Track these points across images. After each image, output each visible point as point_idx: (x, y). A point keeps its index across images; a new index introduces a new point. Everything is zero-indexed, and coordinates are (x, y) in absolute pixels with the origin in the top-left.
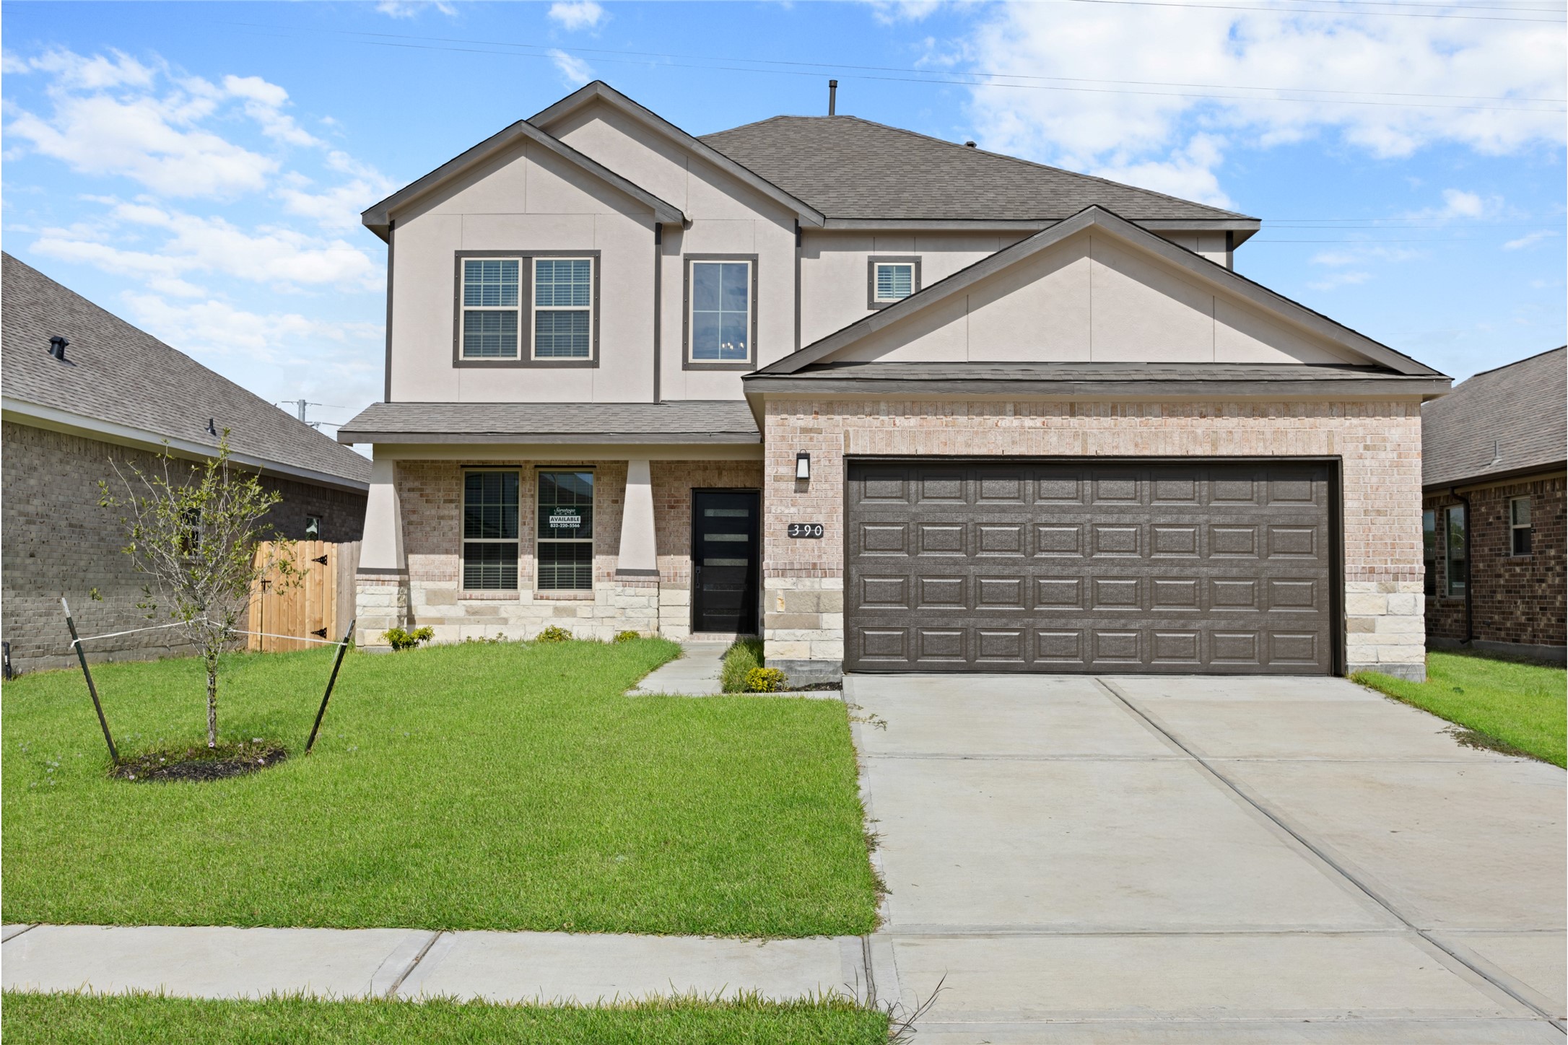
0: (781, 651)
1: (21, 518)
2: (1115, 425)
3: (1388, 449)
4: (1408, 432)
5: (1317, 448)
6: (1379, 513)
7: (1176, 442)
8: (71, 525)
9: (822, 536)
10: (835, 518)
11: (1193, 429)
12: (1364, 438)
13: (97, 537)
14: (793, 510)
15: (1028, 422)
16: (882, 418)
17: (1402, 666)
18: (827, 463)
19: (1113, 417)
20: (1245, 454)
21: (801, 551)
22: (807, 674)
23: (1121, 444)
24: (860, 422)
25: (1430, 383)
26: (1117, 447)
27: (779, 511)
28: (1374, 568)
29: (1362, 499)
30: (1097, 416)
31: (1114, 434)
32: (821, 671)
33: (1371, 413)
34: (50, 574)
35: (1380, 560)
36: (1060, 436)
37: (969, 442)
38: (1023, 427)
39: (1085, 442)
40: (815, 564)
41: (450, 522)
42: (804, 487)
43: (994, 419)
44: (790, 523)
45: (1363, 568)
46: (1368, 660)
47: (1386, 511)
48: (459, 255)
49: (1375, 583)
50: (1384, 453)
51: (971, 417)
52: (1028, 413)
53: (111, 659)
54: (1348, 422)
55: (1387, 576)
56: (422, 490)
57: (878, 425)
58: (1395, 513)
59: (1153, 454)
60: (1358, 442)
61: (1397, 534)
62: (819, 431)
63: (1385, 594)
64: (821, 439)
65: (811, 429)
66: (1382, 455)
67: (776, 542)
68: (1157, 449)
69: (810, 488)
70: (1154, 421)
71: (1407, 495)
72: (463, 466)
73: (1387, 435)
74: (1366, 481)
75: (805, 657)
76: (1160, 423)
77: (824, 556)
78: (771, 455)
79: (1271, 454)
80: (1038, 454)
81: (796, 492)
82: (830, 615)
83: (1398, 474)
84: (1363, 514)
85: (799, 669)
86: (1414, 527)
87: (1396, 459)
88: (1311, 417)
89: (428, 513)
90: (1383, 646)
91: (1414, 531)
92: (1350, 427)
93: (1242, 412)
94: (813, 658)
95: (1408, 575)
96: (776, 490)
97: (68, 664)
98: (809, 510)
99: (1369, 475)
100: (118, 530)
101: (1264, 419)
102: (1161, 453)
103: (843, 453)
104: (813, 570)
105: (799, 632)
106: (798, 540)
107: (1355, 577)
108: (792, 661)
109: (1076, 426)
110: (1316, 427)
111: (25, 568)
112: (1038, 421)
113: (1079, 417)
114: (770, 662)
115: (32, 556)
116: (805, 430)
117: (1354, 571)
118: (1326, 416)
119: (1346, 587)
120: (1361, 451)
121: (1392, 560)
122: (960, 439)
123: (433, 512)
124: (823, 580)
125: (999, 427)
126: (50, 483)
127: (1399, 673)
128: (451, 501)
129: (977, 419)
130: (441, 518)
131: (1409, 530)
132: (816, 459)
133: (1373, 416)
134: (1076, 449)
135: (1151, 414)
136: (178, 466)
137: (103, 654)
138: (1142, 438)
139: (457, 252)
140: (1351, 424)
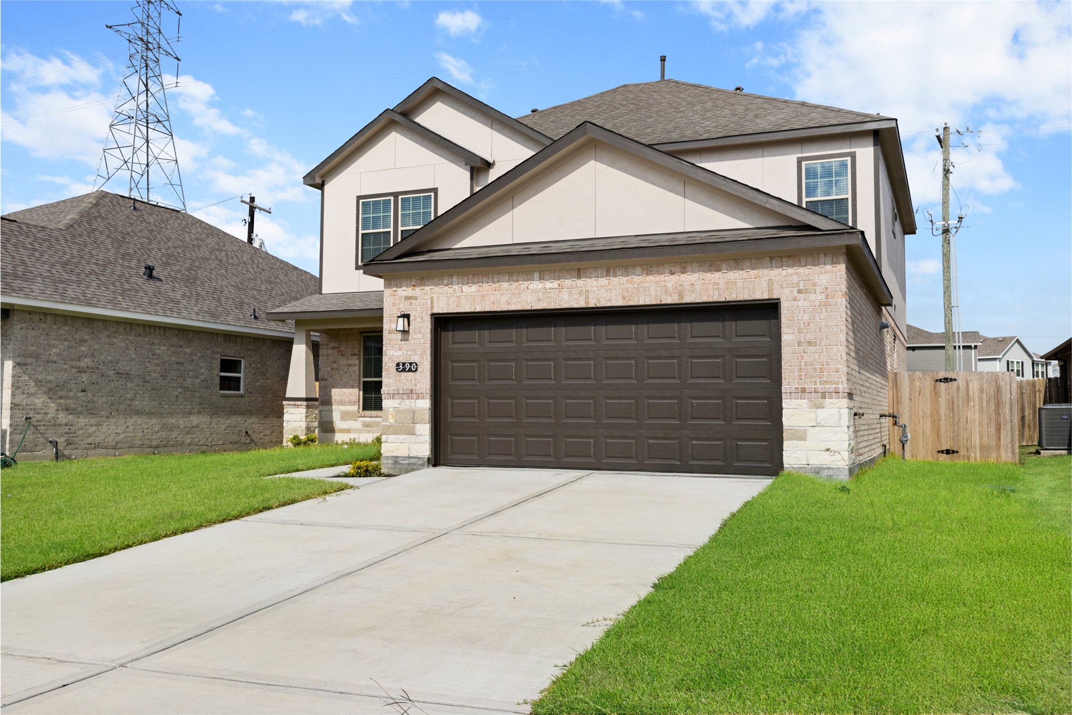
0: (391, 450)
1: (73, 370)
2: (609, 284)
3: (818, 292)
4: (834, 277)
5: (761, 294)
6: (810, 343)
7: (653, 294)
8: (117, 373)
9: (416, 370)
10: (425, 358)
11: (665, 283)
12: (798, 284)
13: (142, 381)
14: (400, 353)
15: (549, 284)
16: (454, 287)
17: (829, 468)
18: (420, 320)
19: (607, 278)
20: (704, 301)
21: (404, 381)
22: (406, 466)
23: (613, 297)
24: (440, 291)
25: (842, 236)
26: (610, 300)
27: (391, 354)
28: (805, 388)
29: (796, 332)
30: (596, 277)
31: (608, 290)
32: (415, 464)
33: (803, 264)
34: (100, 402)
35: (811, 382)
36: (570, 293)
37: (509, 301)
38: (545, 288)
39: (587, 297)
40: (412, 390)
41: (354, 368)
42: (406, 337)
43: (526, 283)
44: (397, 362)
45: (796, 388)
46: (800, 463)
47: (816, 342)
48: (359, 198)
49: (806, 401)
50: (814, 295)
51: (510, 283)
52: (548, 278)
53: (156, 452)
54: (785, 272)
55: (816, 394)
56: (339, 348)
57: (452, 292)
58: (823, 343)
59: (636, 304)
60: (793, 287)
61: (824, 361)
62: (416, 298)
63: (814, 410)
64: (417, 304)
65: (411, 297)
66: (813, 297)
67: (389, 376)
68: (639, 300)
69: (410, 338)
70: (637, 279)
71: (833, 328)
72: (362, 332)
73: (817, 280)
74: (800, 318)
75: (406, 454)
76: (640, 280)
77: (418, 384)
78: (387, 316)
79: (724, 300)
80: (555, 307)
81: (401, 340)
82: (421, 425)
83: (826, 312)
84: (797, 345)
85: (402, 462)
86: (839, 354)
87: (824, 300)
88: (755, 269)
89: (342, 363)
90: (811, 452)
91: (839, 358)
92: (787, 276)
93: (702, 269)
94: (411, 455)
95: (833, 394)
96: (390, 340)
97: (117, 454)
98: (409, 353)
99: (802, 314)
100: (161, 376)
101: (719, 273)
102: (642, 303)
103: (430, 313)
104: (410, 394)
105: (402, 437)
106: (403, 374)
107: (790, 396)
108: (397, 457)
109: (582, 285)
110: (760, 277)
111: (77, 398)
112: (555, 284)
113: (583, 279)
114: (384, 457)
115: (83, 391)
116: (407, 298)
117: (788, 391)
118: (767, 268)
119: (783, 404)
120: (796, 294)
121: (820, 382)
122: (504, 299)
123: (345, 362)
124: (418, 400)
125: (529, 290)
126: (99, 349)
127: (826, 474)
128: (354, 355)
129: (515, 284)
130: (349, 365)
131: (835, 357)
132: (414, 318)
133: (805, 266)
134: (581, 303)
135: (634, 274)
136: (218, 338)
137: (149, 449)
138: (628, 292)
139: (357, 197)
140: (787, 273)
